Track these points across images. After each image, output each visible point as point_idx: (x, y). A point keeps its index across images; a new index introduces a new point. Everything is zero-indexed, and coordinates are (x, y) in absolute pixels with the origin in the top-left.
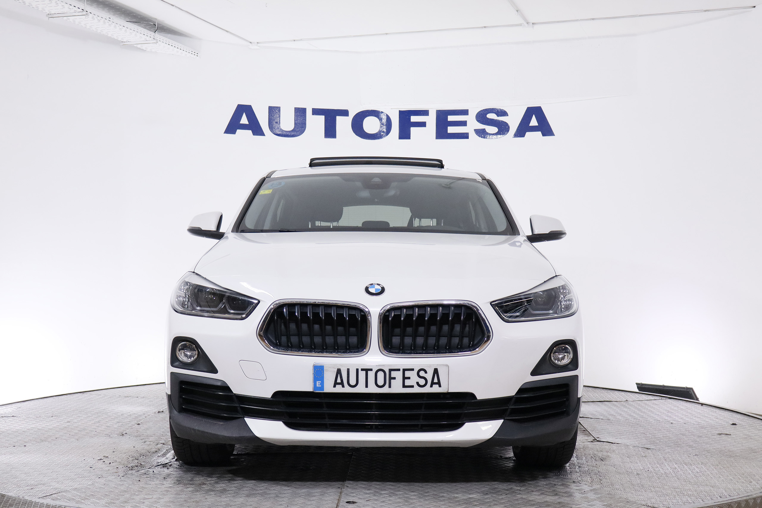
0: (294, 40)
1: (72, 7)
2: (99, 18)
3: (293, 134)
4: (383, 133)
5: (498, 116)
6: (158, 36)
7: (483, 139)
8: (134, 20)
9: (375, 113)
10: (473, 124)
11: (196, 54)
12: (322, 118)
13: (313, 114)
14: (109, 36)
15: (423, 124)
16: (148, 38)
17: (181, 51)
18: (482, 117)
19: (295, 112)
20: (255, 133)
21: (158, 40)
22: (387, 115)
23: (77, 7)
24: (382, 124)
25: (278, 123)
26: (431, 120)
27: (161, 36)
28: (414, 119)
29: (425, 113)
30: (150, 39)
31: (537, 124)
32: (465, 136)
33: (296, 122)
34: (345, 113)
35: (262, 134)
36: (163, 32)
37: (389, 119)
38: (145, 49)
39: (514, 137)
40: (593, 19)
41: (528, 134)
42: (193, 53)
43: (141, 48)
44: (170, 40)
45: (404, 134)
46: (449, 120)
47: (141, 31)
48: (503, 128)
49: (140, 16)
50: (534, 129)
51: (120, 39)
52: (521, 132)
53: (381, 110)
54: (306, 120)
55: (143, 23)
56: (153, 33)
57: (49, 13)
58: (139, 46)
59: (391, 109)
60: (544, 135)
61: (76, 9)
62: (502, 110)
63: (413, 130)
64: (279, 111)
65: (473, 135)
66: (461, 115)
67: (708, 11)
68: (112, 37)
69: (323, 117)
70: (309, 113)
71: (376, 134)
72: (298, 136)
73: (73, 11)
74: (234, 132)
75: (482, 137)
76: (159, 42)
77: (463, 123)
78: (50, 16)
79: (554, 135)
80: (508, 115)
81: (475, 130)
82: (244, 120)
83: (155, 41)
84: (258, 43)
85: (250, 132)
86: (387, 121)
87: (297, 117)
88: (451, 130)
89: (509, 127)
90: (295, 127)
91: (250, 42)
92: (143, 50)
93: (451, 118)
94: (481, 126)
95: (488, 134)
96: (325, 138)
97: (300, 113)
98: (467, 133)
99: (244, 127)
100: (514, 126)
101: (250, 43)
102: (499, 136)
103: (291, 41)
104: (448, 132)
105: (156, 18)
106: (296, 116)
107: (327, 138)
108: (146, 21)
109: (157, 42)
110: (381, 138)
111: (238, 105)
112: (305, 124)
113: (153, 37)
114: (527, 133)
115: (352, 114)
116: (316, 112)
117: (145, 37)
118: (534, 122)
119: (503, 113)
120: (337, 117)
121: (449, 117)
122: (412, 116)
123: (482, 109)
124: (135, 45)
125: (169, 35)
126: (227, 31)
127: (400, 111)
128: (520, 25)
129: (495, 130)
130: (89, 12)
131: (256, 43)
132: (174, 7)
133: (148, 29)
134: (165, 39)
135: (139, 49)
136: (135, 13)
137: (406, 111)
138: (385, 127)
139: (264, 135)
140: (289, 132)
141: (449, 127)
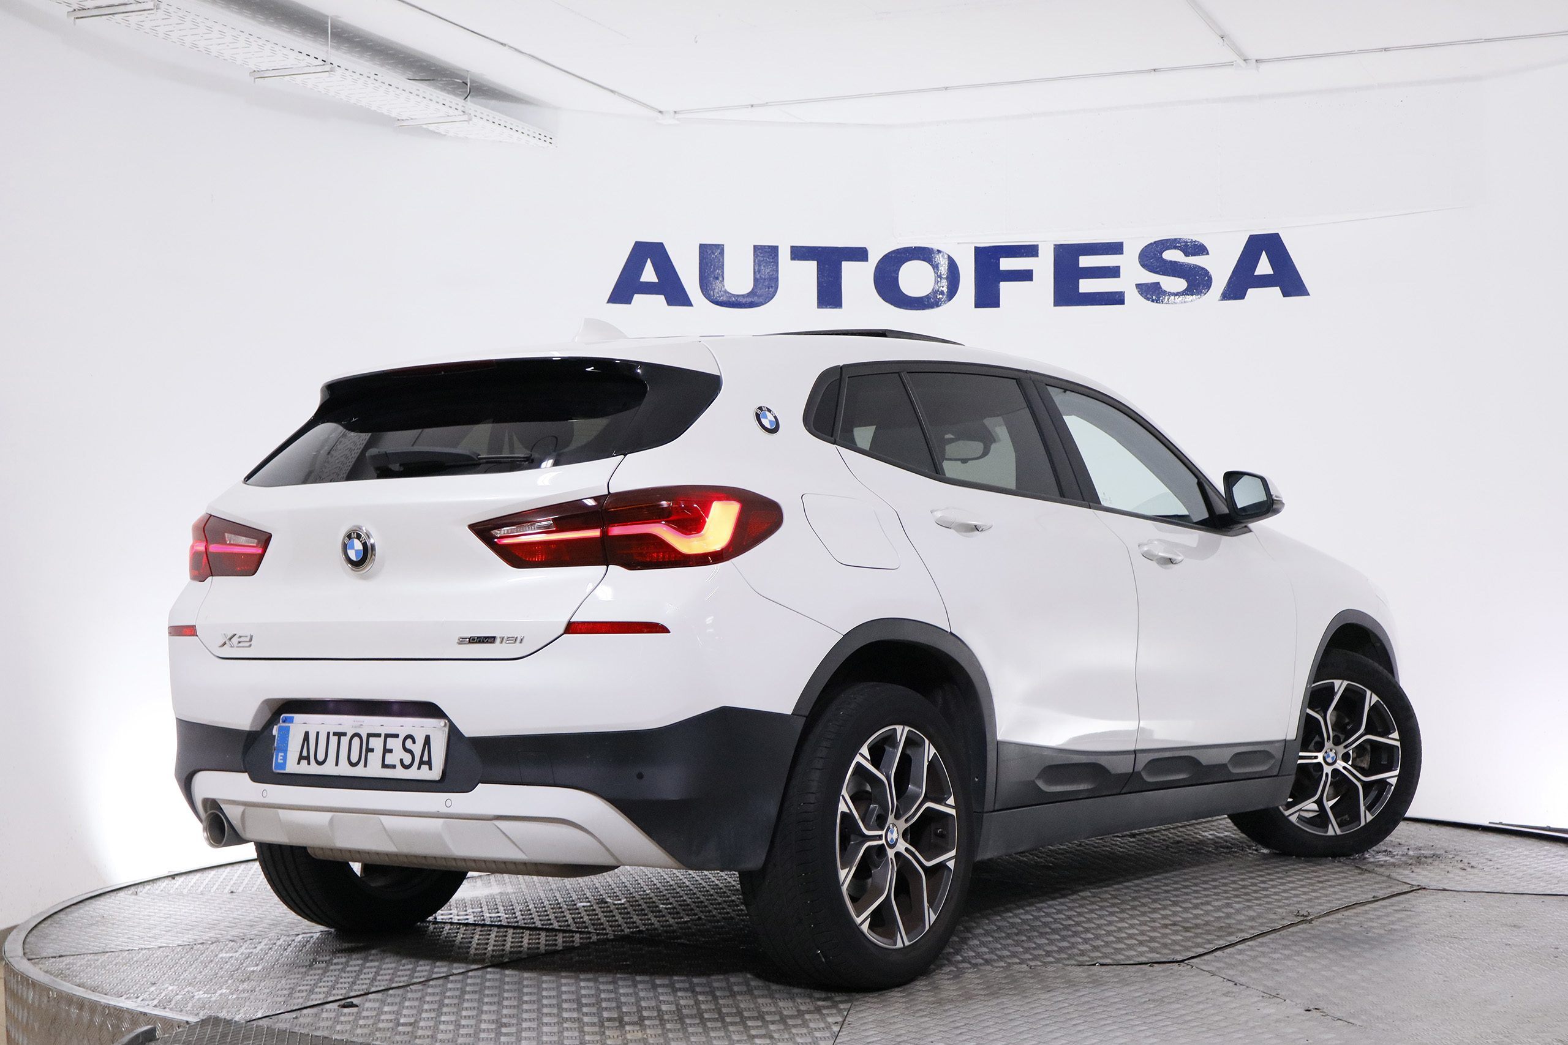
0: (752, 106)
1: (303, 56)
2: (355, 76)
3: (749, 300)
4: (941, 296)
5: (1187, 255)
6: (473, 106)
7: (1154, 304)
8: (422, 75)
9: (924, 254)
11: (547, 139)
12: (812, 265)
13: (793, 259)
14: (373, 109)
15: (1026, 276)
16: (452, 112)
17: (519, 134)
18: (1152, 257)
19: (756, 256)
20: (671, 302)
21: (472, 115)
23: (312, 56)
25: (720, 277)
26: (1043, 267)
27: (478, 106)
28: (1007, 264)
29: (1031, 251)
30: (457, 113)
31: (1271, 272)
33: (758, 276)
34: (859, 254)
35: (687, 302)
36: (480, 95)
37: (953, 267)
38: (444, 134)
39: (1222, 300)
40: (1386, 49)
41: (1251, 292)
42: (542, 137)
43: (437, 131)
44: (496, 113)
45: (987, 297)
46: (1081, 265)
47: (439, 97)
48: (1198, 281)
49: (435, 65)
50: (1264, 282)
51: (393, 115)
52: (1236, 289)
53: (935, 246)
54: (777, 271)
55: (441, 80)
56: (459, 101)
57: (255, 69)
58: (432, 127)
59: (959, 244)
60: (1286, 294)
61: (311, 60)
62: (1195, 241)
64: (722, 253)
65: (1133, 297)
66: (1107, 254)
68: (379, 111)
69: (815, 263)
70: (784, 255)
71: (927, 297)
72: (763, 304)
73: (304, 64)
74: (628, 300)
75: (1153, 301)
76: (474, 118)
77: (1113, 272)
78: (258, 74)
79: (1308, 295)
80: (1208, 254)
81: (1138, 286)
82: (649, 274)
83: (466, 117)
84: (675, 112)
87: (760, 265)
88: (1086, 286)
89: (1210, 279)
90: (755, 285)
91: (660, 112)
92: (439, 134)
93: (1085, 261)
94: (1151, 278)
96: (818, 308)
97: (766, 255)
98: (1121, 292)
99: (649, 289)
100: (1221, 277)
101: (659, 114)
102: (1189, 298)
103: (747, 105)
104: (1081, 291)
105: (467, 69)
106: (758, 263)
107: (822, 308)
108: (447, 75)
109: (470, 120)
110: (938, 306)
111: (636, 243)
112: (776, 280)
113: (463, 109)
114: (1249, 290)
115: (874, 257)
116: (799, 253)
117: (445, 108)
118: (1264, 267)
119: (1199, 249)
120: (844, 264)
121: (1082, 258)
122: (1003, 257)
123: (1152, 241)
124: (424, 126)
125: (493, 102)
126: (612, 91)
127: (976, 248)
128: (1231, 64)
129: (1180, 284)
130: (335, 65)
131: (672, 113)
132: (507, 48)
133: (453, 92)
134: (486, 111)
135: (433, 132)
136: (424, 61)
137: (990, 247)
138: (945, 283)
139: (690, 304)
140: (743, 296)
141: (1081, 281)
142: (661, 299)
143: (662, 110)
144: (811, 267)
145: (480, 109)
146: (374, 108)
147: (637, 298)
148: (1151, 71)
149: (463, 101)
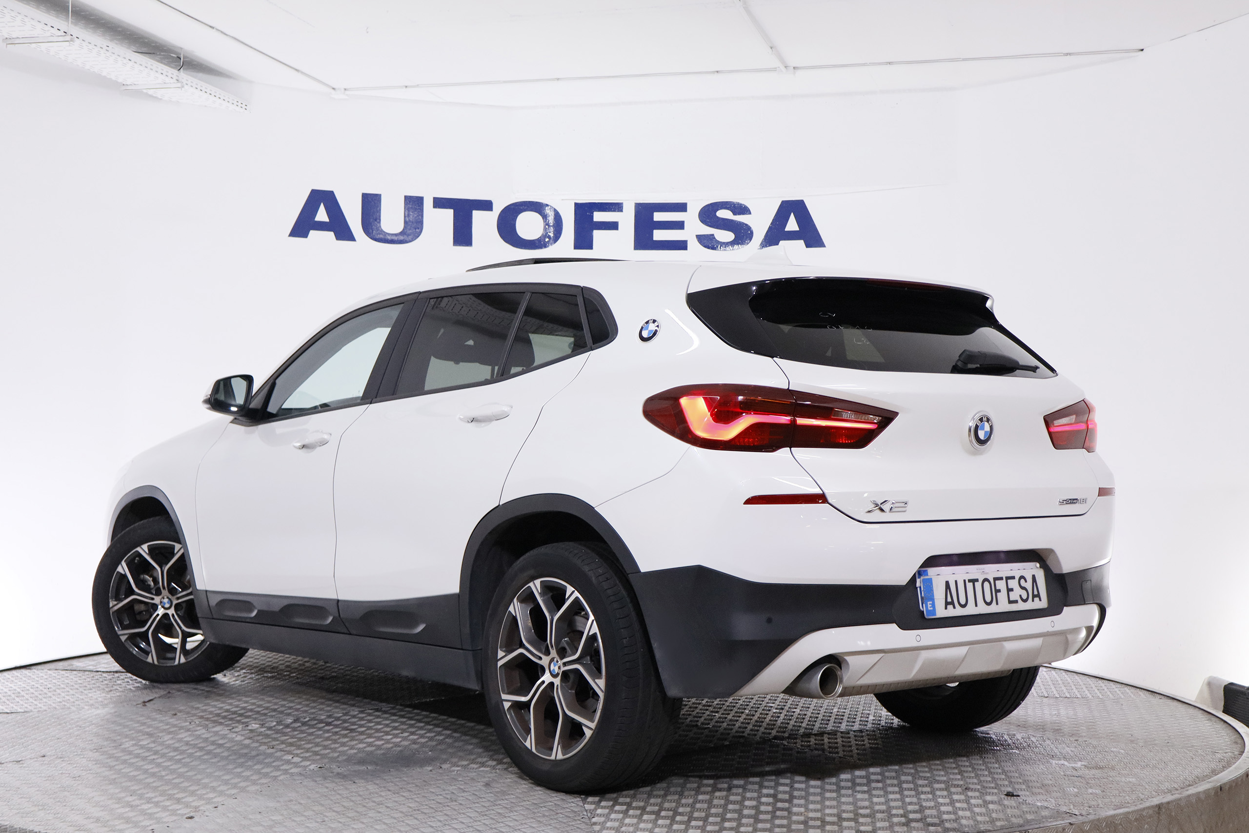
0: (406, 87)
1: (48, 28)
2: (91, 46)
3: (401, 238)
4: (548, 240)
5: (735, 214)
6: (185, 76)
7: (710, 251)
8: (144, 50)
9: (537, 207)
10: (694, 227)
11: (243, 106)
12: (450, 213)
13: (435, 207)
15: (613, 226)
16: (168, 80)
17: (221, 101)
18: (708, 215)
19: (406, 203)
20: (339, 237)
21: (184, 83)
22: (555, 210)
23: (56, 27)
24: (546, 225)
25: (378, 219)
26: (627, 220)
27: (189, 77)
28: (599, 216)
29: (616, 207)
30: (172, 81)
31: (797, 229)
32: (681, 245)
33: (407, 219)
34: (486, 205)
35: (350, 237)
36: (191, 69)
37: (558, 218)
38: (160, 97)
39: (761, 246)
40: (890, 63)
42: (239, 104)
43: (154, 95)
44: (202, 83)
45: (583, 240)
46: (655, 219)
47: (158, 68)
48: (743, 234)
49: (155, 42)
50: (792, 236)
51: (120, 80)
52: (771, 240)
53: (544, 202)
54: (422, 216)
55: (160, 55)
56: (175, 72)
57: (8, 36)
58: (151, 92)
59: (562, 200)
60: (808, 245)
61: (54, 31)
62: (741, 204)
63: (597, 234)
64: (379, 201)
65: (694, 245)
66: (674, 211)
67: (1070, 54)
68: (108, 77)
69: (452, 211)
70: (428, 204)
71: (538, 240)
72: (410, 241)
73: (48, 34)
74: (305, 235)
75: (709, 248)
76: (186, 86)
77: (679, 225)
78: (9, 41)
79: (825, 247)
80: (750, 213)
81: (697, 236)
82: (322, 215)
83: (179, 85)
84: (345, 89)
85: (332, 234)
86: (555, 218)
87: (409, 211)
88: (659, 235)
89: (752, 233)
90: (405, 227)
91: (334, 89)
92: (156, 97)
93: (658, 217)
94: (707, 230)
95: (718, 242)
96: (454, 245)
97: (414, 204)
98: (685, 241)
99: (321, 226)
100: (760, 231)
101: (333, 90)
102: (736, 247)
103: (402, 87)
104: (654, 239)
105: (180, 47)
106: (407, 208)
107: (456, 245)
108: (165, 51)
109: (183, 87)
111: (313, 190)
112: (421, 223)
113: (177, 78)
115: (498, 208)
116: (440, 203)
117: (163, 77)
118: (792, 225)
119: (744, 210)
120: (474, 212)
121: (655, 214)
122: (596, 211)
123: (709, 203)
124: (145, 91)
125: (200, 75)
126: (296, 70)
127: (576, 204)
128: (774, 70)
129: (728, 236)
130: (74, 36)
131: (343, 90)
132: (214, 30)
133: (168, 64)
134: (195, 81)
135: (151, 96)
136: (146, 38)
137: (586, 203)
138: (552, 229)
139: (354, 240)
140: (396, 235)
141: (655, 231)
143: (334, 87)
145: (190, 79)
146: (104, 74)
147: (313, 233)
148: (713, 72)
149: (177, 72)
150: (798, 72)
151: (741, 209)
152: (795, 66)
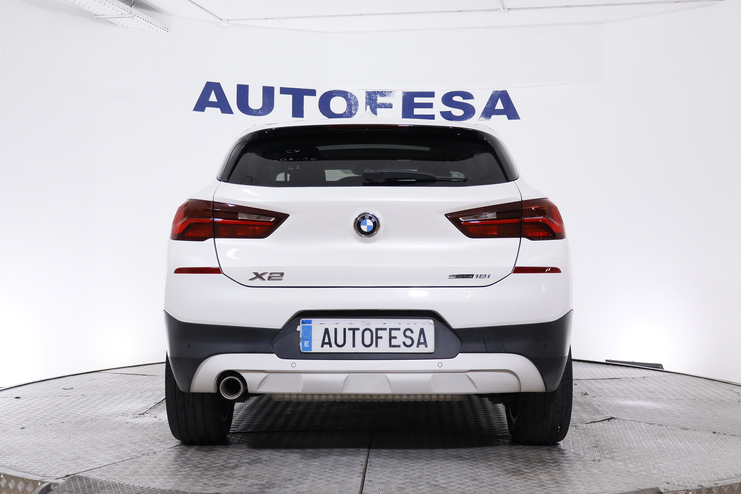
0: (266, 19)
3: (261, 112)
4: (350, 113)
5: (464, 99)
6: (134, 10)
10: (439, 107)
11: (166, 29)
13: (281, 93)
14: (85, 8)
15: (390, 106)
16: (124, 12)
18: (448, 99)
19: (264, 91)
20: (223, 112)
21: (134, 15)
22: (354, 96)
24: (349, 105)
25: (247, 100)
26: (397, 102)
28: (380, 100)
30: (127, 13)
31: (503, 108)
32: (432, 117)
33: (264, 101)
34: (312, 93)
35: (231, 112)
36: (136, 6)
38: (116, 23)
39: (479, 120)
42: (164, 28)
43: (113, 22)
44: (144, 14)
46: (415, 102)
47: (119, 4)
48: (469, 111)
50: (499, 112)
52: (487, 114)
53: (348, 91)
54: (274, 99)
58: (112, 20)
59: (358, 89)
60: (509, 118)
62: (468, 93)
63: (380, 110)
64: (248, 89)
65: (438, 117)
66: (427, 97)
67: (679, 2)
68: (88, 10)
69: (292, 95)
70: (277, 91)
71: (343, 114)
72: (267, 114)
74: (203, 110)
75: (448, 120)
77: (430, 106)
79: (520, 119)
80: (473, 99)
81: (441, 112)
82: (213, 98)
83: (131, 16)
84: (228, 20)
85: (219, 109)
86: (354, 101)
87: (265, 97)
89: (475, 110)
90: (263, 105)
92: (114, 24)
93: (417, 100)
94: (447, 109)
95: (454, 116)
96: (292, 117)
97: (269, 91)
98: (433, 115)
101: (220, 20)
102: (465, 119)
103: (263, 19)
106: (264, 95)
107: (294, 117)
109: (133, 17)
111: (207, 82)
112: (273, 103)
113: (130, 11)
114: (492, 116)
115: (319, 94)
116: (284, 91)
117: (122, 10)
118: (499, 106)
119: (469, 97)
120: (305, 96)
122: (378, 96)
123: (448, 92)
124: (107, 19)
126: (201, 7)
127: (367, 92)
128: (496, 10)
129: (460, 113)
131: (227, 20)
133: (126, 3)
134: (140, 13)
137: (373, 91)
138: (352, 107)
139: (232, 113)
140: (258, 110)
141: (415, 109)
142: (218, 110)
143: (221, 18)
144: (289, 97)
145: (138, 12)
147: (207, 109)
148: (458, 11)
149: (130, 7)
150: (511, 12)
151: (467, 95)
152: (509, 8)
